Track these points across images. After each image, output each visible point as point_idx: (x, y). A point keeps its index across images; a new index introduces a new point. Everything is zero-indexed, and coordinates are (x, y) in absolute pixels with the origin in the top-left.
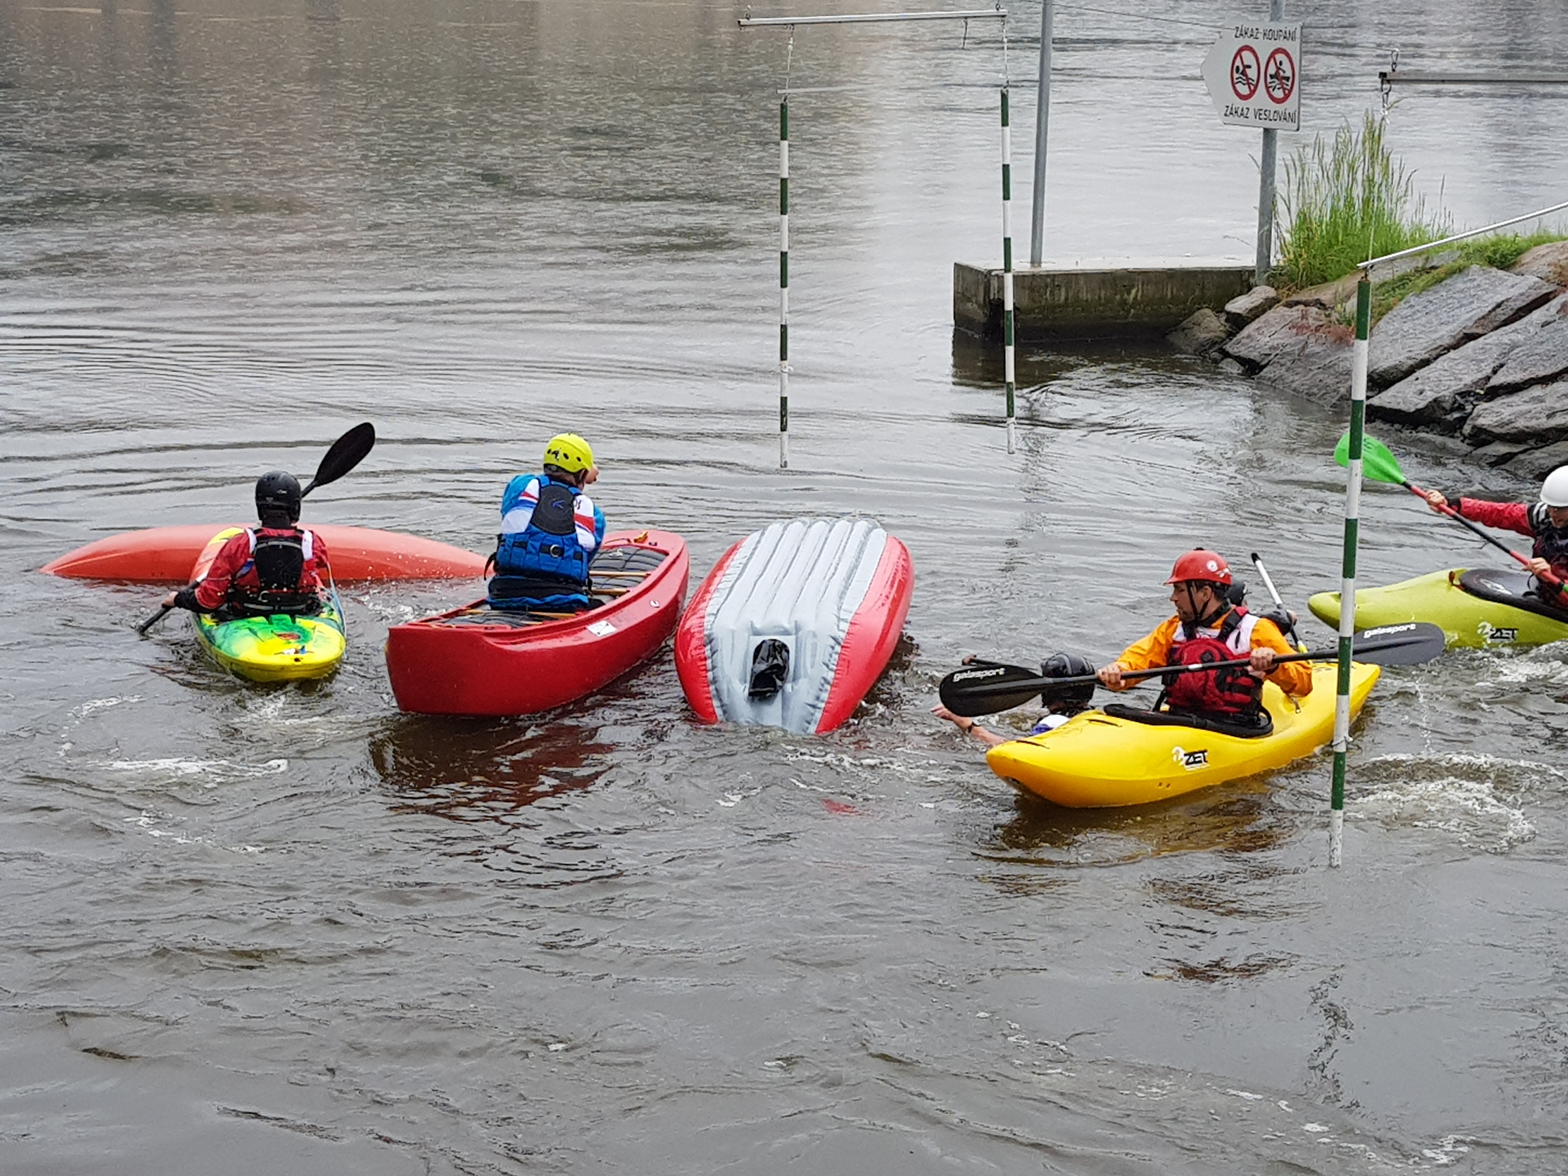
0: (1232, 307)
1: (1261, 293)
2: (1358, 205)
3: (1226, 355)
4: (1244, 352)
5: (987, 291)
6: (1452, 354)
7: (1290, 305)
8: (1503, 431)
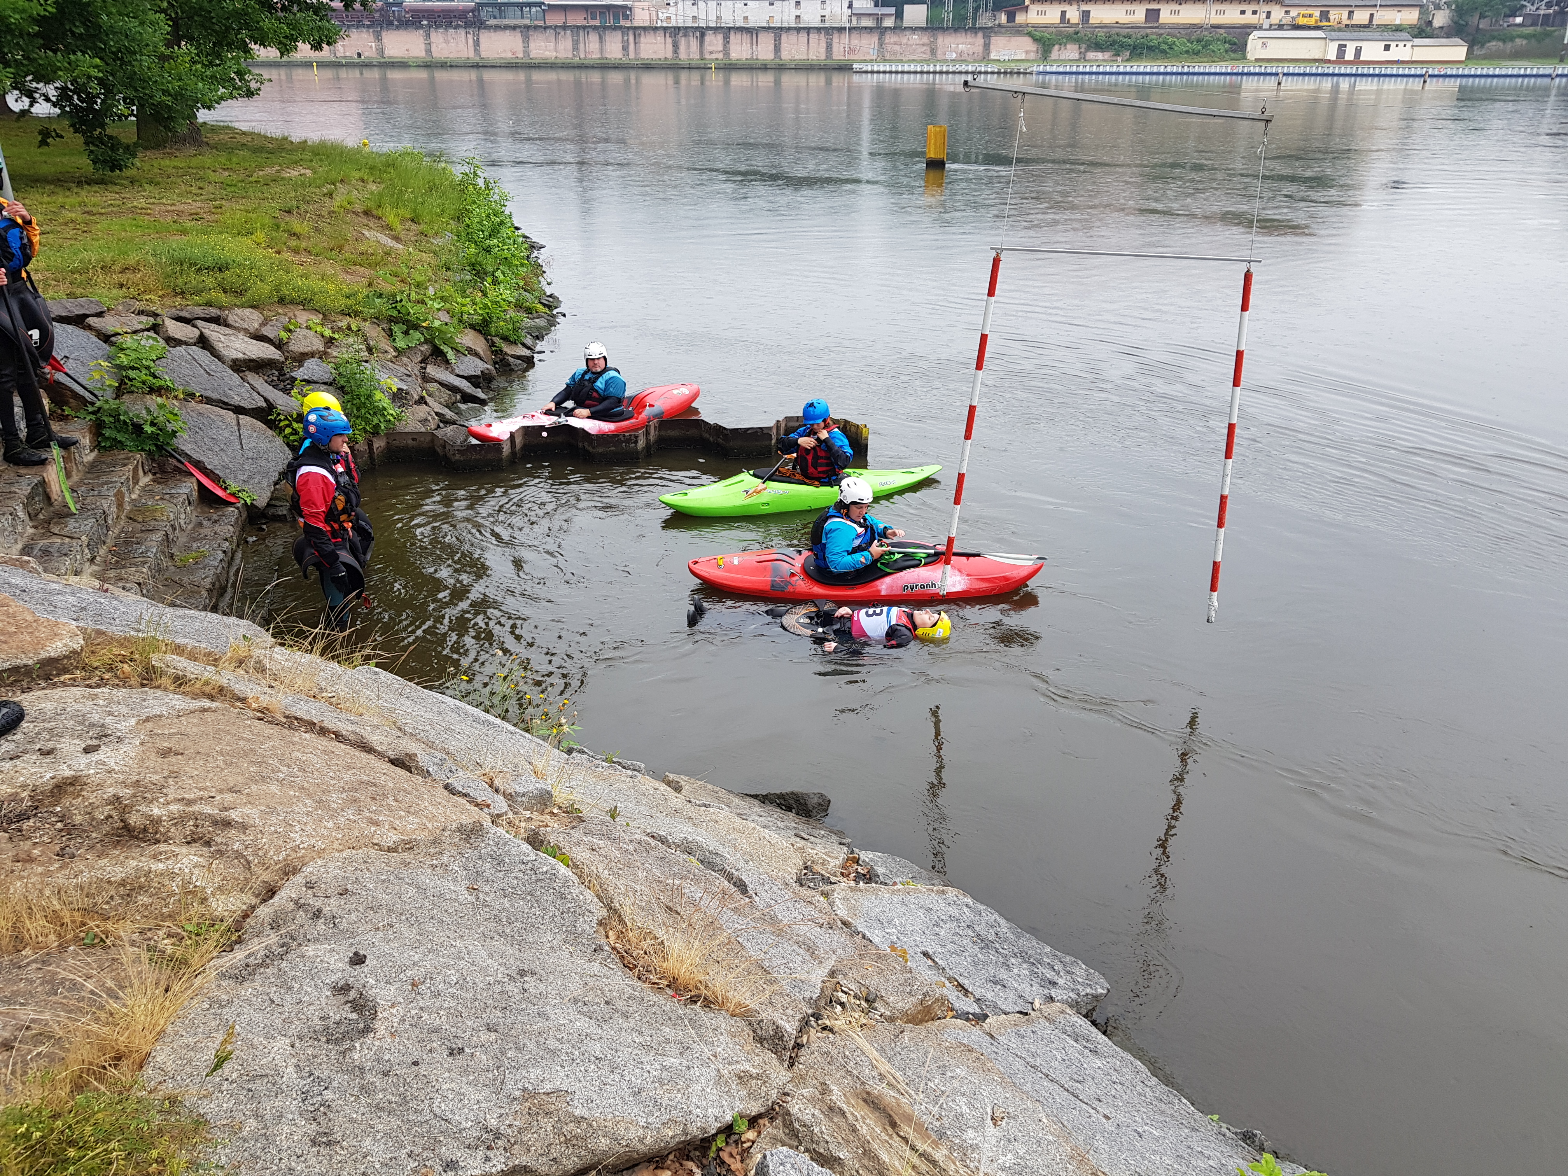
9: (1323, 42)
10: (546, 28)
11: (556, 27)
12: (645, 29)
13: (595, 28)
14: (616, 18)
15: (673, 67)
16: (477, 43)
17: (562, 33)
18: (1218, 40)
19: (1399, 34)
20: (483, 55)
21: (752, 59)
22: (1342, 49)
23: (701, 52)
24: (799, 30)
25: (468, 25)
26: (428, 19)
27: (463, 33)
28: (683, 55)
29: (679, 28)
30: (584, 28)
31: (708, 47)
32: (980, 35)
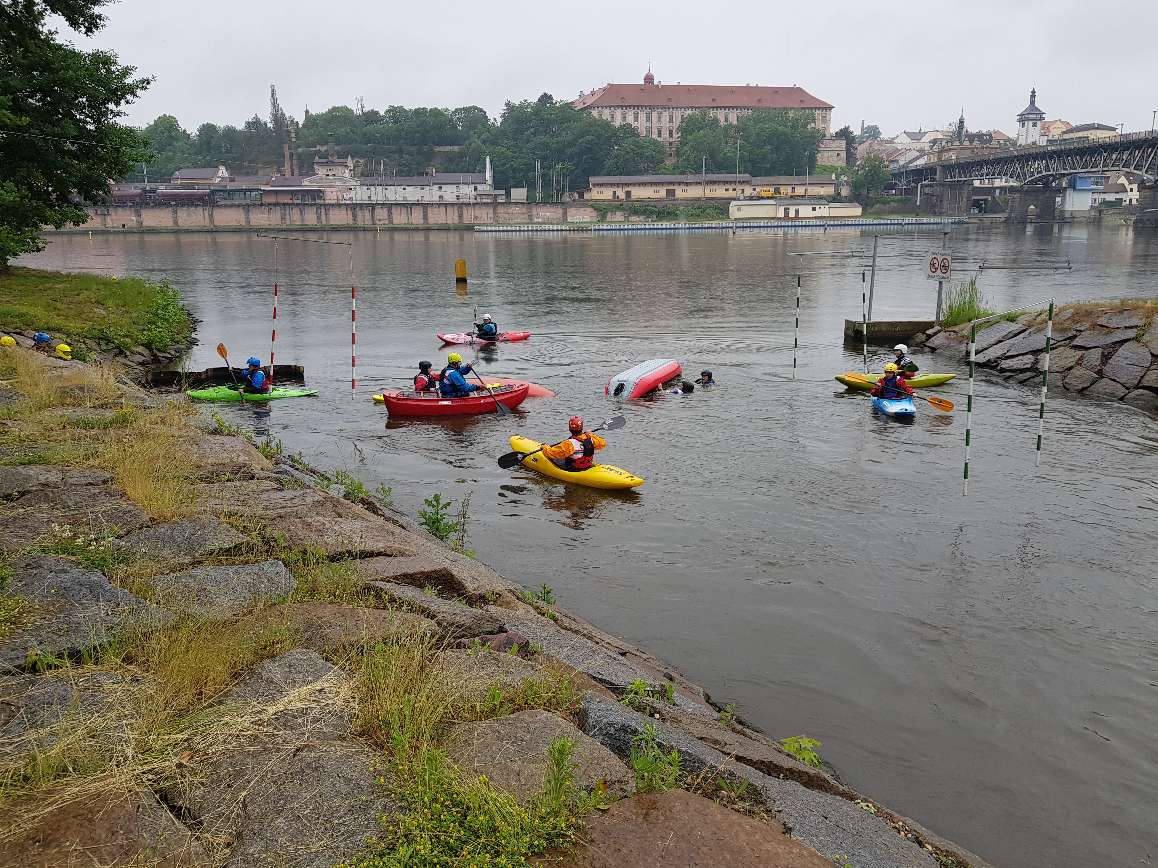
0: (928, 332)
1: (937, 328)
2: (967, 303)
3: (925, 346)
4: (931, 345)
5: (854, 327)
6: (995, 346)
7: (945, 332)
8: (1010, 368)
9: (775, 206)
10: (261, 205)
11: (269, 204)
12: (332, 205)
13: (297, 205)
14: (313, 198)
15: (354, 230)
16: (211, 216)
17: (273, 208)
18: (711, 207)
19: (821, 200)
20: (216, 223)
21: (408, 223)
22: (786, 211)
23: (373, 220)
24: (439, 205)
25: (205, 204)
26: (175, 201)
27: (201, 210)
28: (360, 221)
29: (356, 204)
30: (290, 205)
31: (377, 217)
32: (560, 206)
